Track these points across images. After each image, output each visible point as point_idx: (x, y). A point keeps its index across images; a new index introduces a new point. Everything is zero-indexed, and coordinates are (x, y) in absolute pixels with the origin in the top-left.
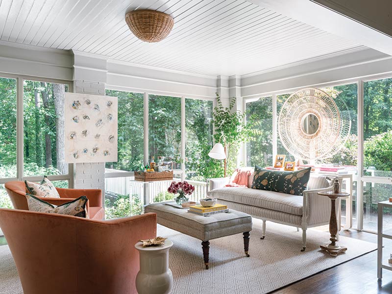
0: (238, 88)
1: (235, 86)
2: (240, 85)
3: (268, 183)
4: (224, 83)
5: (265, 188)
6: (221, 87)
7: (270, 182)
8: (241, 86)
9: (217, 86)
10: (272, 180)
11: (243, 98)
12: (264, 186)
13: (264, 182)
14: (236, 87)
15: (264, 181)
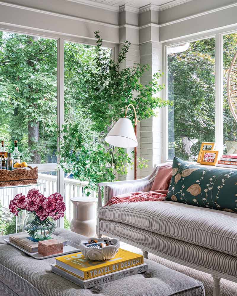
0: (154, 27)
1: (150, 22)
2: (157, 22)
3: (202, 191)
4: (130, 18)
5: (195, 200)
6: (126, 26)
7: (206, 190)
8: (159, 23)
9: (119, 24)
10: (211, 186)
11: (163, 43)
12: (194, 197)
13: (194, 190)
14: (152, 25)
15: (194, 186)
